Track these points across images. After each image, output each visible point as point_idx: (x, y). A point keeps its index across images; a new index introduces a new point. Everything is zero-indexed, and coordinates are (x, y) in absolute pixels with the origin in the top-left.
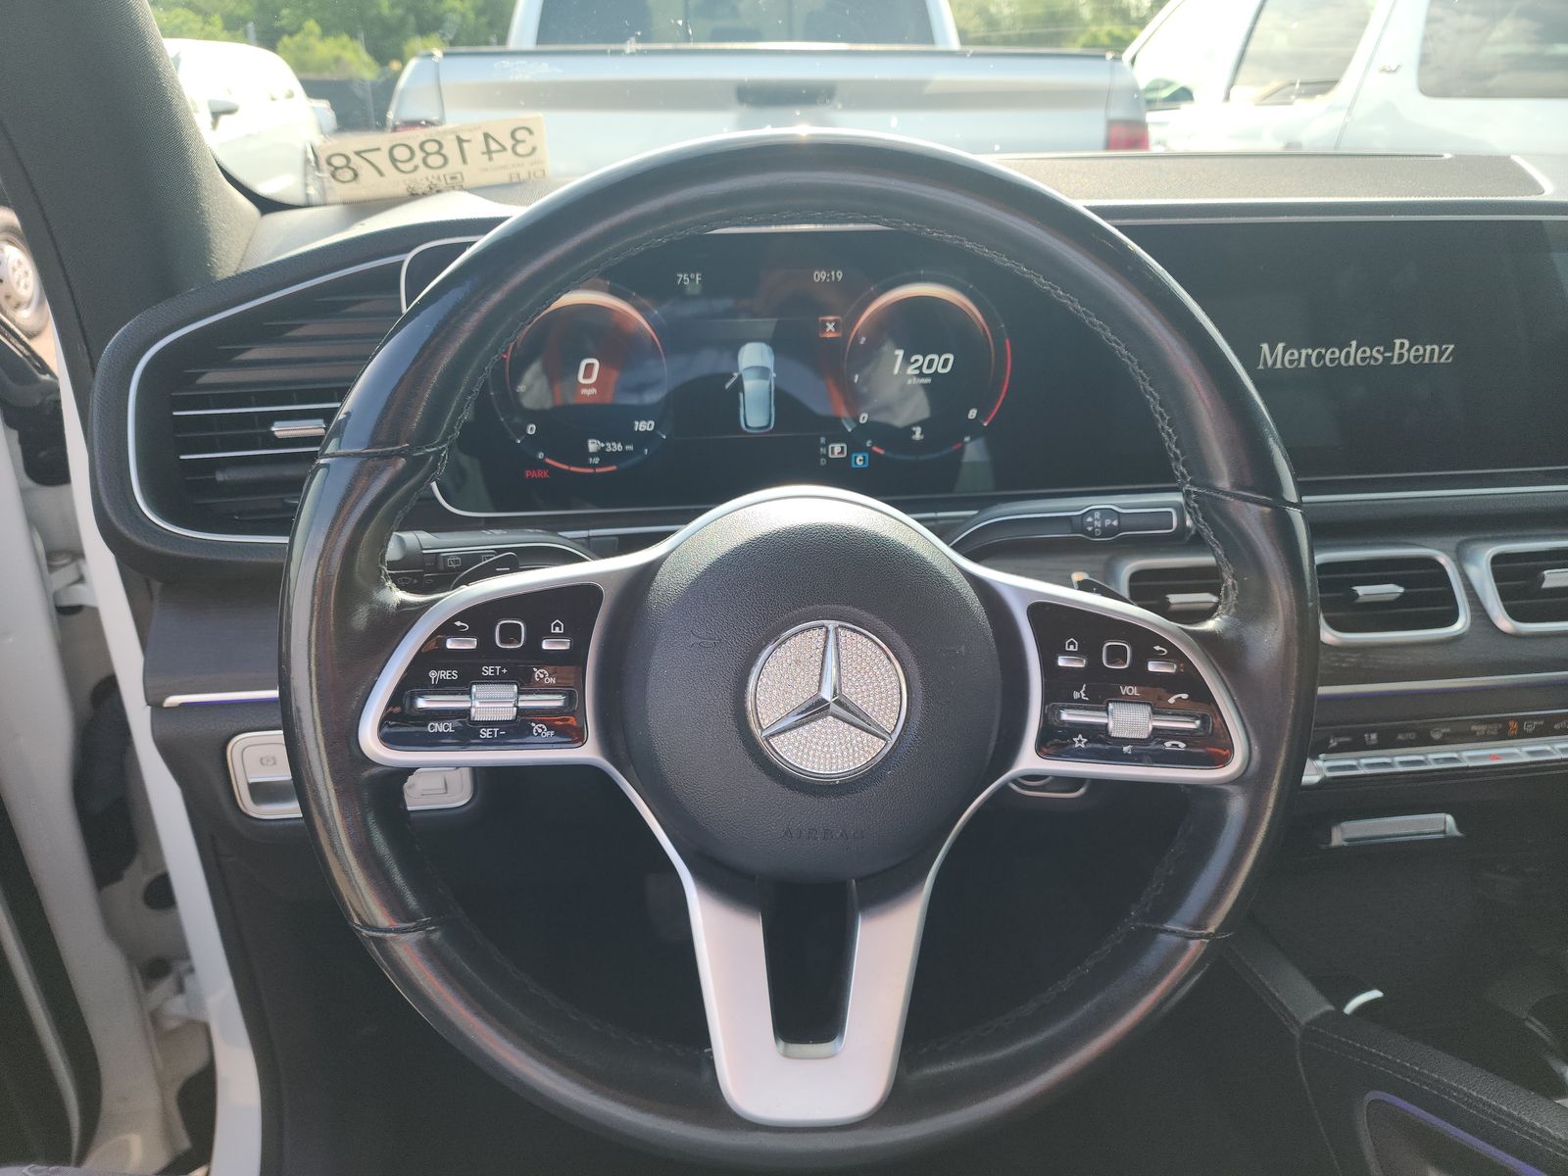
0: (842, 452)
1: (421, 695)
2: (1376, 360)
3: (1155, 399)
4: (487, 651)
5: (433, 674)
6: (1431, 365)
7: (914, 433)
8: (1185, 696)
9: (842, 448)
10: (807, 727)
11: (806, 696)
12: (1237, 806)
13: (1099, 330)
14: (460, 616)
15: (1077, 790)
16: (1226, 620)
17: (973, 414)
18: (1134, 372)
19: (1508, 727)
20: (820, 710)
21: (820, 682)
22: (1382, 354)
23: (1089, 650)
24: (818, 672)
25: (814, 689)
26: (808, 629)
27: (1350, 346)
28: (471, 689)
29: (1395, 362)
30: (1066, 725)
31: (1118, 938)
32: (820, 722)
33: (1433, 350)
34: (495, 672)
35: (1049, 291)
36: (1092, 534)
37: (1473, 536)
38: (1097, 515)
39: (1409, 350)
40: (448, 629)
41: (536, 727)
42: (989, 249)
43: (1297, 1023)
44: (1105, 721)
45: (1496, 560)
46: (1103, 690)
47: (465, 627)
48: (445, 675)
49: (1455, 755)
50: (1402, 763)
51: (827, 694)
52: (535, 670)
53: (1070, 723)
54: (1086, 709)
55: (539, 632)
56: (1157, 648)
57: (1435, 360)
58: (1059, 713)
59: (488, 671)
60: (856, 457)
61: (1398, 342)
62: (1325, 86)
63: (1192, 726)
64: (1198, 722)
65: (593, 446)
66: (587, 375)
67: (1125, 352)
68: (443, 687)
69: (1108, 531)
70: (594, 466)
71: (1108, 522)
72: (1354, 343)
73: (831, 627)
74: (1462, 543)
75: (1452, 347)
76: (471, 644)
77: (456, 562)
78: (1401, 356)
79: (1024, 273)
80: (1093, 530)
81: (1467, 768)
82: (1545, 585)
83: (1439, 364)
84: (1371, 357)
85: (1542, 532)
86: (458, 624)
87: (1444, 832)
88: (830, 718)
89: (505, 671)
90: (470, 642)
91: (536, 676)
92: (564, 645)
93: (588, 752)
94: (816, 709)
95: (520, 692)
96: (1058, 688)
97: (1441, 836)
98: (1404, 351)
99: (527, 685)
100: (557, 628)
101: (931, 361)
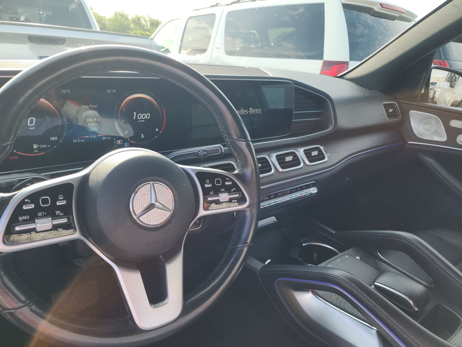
0: (121, 143)
1: (17, 226)
2: (247, 113)
3: (217, 118)
4: (38, 208)
5: (20, 218)
6: (257, 114)
7: (142, 136)
8: (235, 189)
9: (121, 141)
10: (149, 212)
11: (148, 204)
12: (248, 214)
13: (203, 102)
14: (27, 198)
15: (199, 227)
16: (239, 170)
17: (157, 130)
18: (212, 112)
19: (284, 193)
20: (153, 207)
21: (151, 199)
22: (248, 112)
23: (212, 182)
24: (150, 196)
25: (150, 201)
26: (145, 185)
27: (241, 110)
28: (35, 221)
29: (250, 113)
30: (210, 201)
31: (228, 253)
32: (152, 210)
33: (257, 110)
34: (42, 214)
35: (190, 92)
36: (200, 156)
37: (271, 152)
38: (201, 151)
39: (253, 111)
40: (23, 202)
41: (59, 230)
42: (175, 81)
43: (257, 270)
44: (218, 198)
45: (277, 156)
46: (217, 191)
47: (29, 201)
48: (25, 218)
49: (276, 201)
50: (267, 204)
51: (153, 202)
52: (56, 211)
53: (210, 200)
54: (213, 196)
55: (55, 199)
56: (227, 179)
57: (258, 113)
58: (208, 199)
59: (40, 214)
60: (125, 144)
61: (250, 109)
62: (204, 51)
63: (237, 196)
64: (238, 195)
65: (35, 147)
66: (31, 123)
67: (209, 107)
68: (25, 222)
69: (204, 155)
70: (36, 153)
71: (204, 153)
72: (242, 109)
73: (151, 183)
74: (269, 153)
75: (261, 110)
76: (32, 206)
77: (5, 185)
78: (251, 112)
79: (184, 87)
80: (201, 155)
81: (279, 203)
82: (286, 161)
83: (259, 114)
84: (246, 112)
85: (283, 149)
86: (26, 200)
87: (274, 221)
88: (155, 208)
89: (45, 213)
90: (31, 206)
91: (57, 214)
92: (64, 202)
93: (77, 235)
94: (151, 206)
95: (52, 220)
96: (206, 192)
97: (273, 222)
98: (252, 111)
99: (54, 217)
100: (61, 198)
101: (144, 115)
